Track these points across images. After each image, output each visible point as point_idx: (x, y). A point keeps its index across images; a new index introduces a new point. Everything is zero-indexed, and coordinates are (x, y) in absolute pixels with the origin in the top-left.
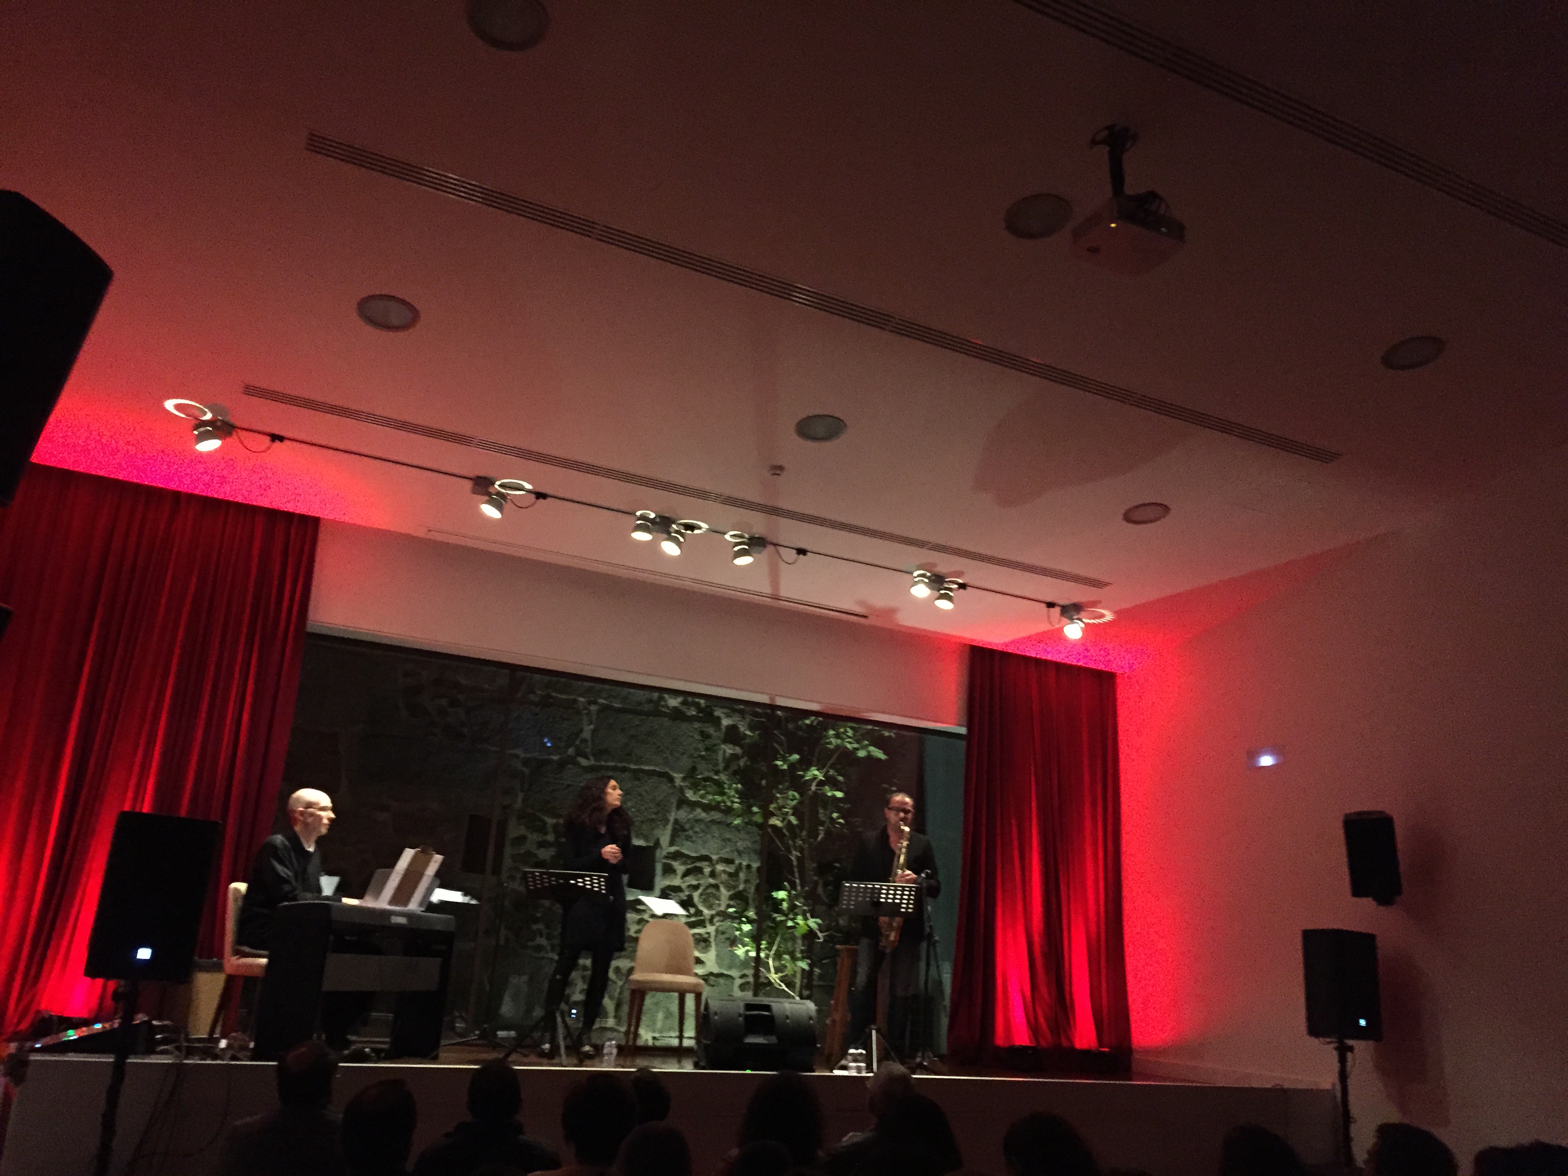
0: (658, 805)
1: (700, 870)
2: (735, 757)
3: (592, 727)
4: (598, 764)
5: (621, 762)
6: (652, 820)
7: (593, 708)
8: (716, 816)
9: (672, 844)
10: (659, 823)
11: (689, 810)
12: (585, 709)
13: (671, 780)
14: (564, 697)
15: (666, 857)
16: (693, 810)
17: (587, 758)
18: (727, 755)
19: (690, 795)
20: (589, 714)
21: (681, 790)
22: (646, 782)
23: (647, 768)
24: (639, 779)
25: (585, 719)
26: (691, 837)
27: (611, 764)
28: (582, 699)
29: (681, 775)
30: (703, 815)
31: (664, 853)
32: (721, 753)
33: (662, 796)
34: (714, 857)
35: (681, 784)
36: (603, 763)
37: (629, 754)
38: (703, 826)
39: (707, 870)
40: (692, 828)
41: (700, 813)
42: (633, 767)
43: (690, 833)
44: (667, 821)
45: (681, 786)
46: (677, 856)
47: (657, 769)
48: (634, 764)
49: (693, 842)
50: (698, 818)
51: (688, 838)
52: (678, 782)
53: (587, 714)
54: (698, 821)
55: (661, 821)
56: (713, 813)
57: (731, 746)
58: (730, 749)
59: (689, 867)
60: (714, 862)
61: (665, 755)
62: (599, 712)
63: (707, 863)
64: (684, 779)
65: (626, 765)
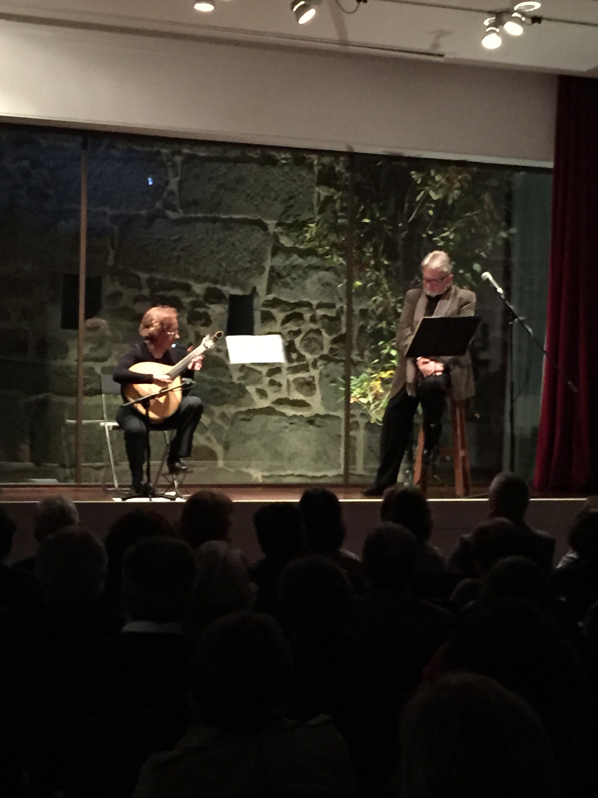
0: (252, 253)
1: (300, 317)
2: (329, 200)
3: (177, 179)
4: (187, 216)
5: (211, 212)
6: (247, 269)
7: (178, 159)
8: (314, 260)
9: (269, 291)
10: (254, 271)
11: (284, 257)
12: (169, 160)
13: (264, 227)
14: (146, 149)
15: (264, 305)
16: (288, 256)
17: (174, 210)
18: (322, 199)
19: (285, 242)
20: (174, 165)
21: (276, 237)
22: (238, 231)
23: (238, 217)
24: (230, 229)
25: (171, 173)
26: (288, 284)
27: (200, 215)
28: (165, 151)
29: (275, 222)
30: (300, 261)
31: (262, 301)
32: (315, 196)
33: (256, 244)
34: (315, 303)
35: (275, 230)
36: (193, 215)
37: (219, 204)
38: (300, 272)
39: (307, 316)
40: (288, 275)
41: (296, 259)
42: (223, 217)
43: (288, 280)
44: (264, 268)
45: (275, 233)
46: (275, 303)
47: (250, 217)
48: (224, 213)
49: (292, 288)
50: (295, 264)
51: (286, 285)
52: (272, 229)
53: (171, 166)
54: (294, 267)
55: (256, 269)
56: (310, 258)
57: (325, 188)
58: (323, 191)
59: (289, 313)
60: (314, 307)
61: (256, 203)
62: (183, 163)
63: (306, 309)
64: (278, 225)
65: (217, 215)
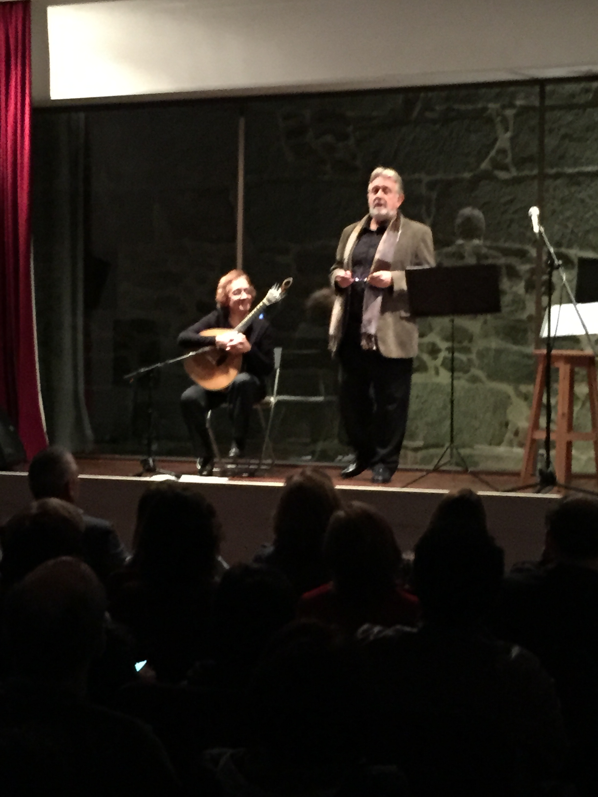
3: (508, 135)
4: (520, 174)
5: (552, 167)
7: (510, 113)
12: (498, 115)
14: (470, 107)
17: (505, 168)
20: (505, 120)
22: (588, 186)
23: (590, 169)
24: (578, 184)
25: (499, 128)
28: (491, 106)
36: (528, 173)
37: (562, 157)
42: (570, 171)
48: (571, 167)
53: (501, 121)
62: (516, 116)
65: (560, 170)
